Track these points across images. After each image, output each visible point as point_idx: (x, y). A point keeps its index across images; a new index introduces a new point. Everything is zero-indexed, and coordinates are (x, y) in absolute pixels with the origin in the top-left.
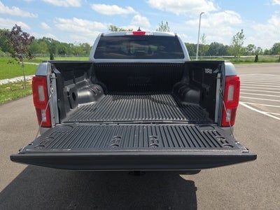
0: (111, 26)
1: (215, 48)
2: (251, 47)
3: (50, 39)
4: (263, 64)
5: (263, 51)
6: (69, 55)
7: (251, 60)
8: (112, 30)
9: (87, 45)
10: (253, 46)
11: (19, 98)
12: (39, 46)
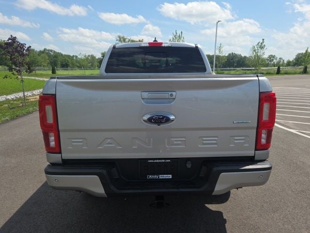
0: (119, 37)
1: (232, 59)
2: (272, 57)
3: (51, 51)
4: (286, 76)
5: (285, 62)
6: (73, 68)
7: (272, 72)
8: (120, 40)
9: (93, 57)
10: (274, 57)
11: (18, 117)
12: (39, 58)
